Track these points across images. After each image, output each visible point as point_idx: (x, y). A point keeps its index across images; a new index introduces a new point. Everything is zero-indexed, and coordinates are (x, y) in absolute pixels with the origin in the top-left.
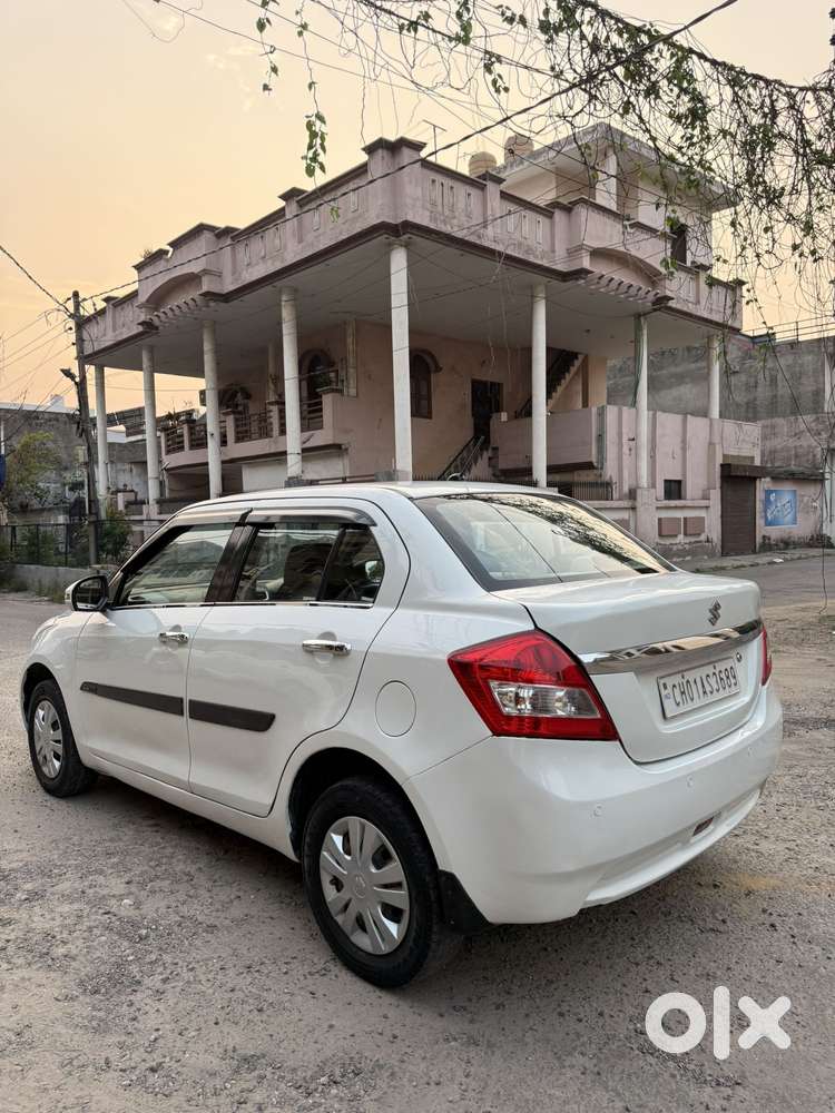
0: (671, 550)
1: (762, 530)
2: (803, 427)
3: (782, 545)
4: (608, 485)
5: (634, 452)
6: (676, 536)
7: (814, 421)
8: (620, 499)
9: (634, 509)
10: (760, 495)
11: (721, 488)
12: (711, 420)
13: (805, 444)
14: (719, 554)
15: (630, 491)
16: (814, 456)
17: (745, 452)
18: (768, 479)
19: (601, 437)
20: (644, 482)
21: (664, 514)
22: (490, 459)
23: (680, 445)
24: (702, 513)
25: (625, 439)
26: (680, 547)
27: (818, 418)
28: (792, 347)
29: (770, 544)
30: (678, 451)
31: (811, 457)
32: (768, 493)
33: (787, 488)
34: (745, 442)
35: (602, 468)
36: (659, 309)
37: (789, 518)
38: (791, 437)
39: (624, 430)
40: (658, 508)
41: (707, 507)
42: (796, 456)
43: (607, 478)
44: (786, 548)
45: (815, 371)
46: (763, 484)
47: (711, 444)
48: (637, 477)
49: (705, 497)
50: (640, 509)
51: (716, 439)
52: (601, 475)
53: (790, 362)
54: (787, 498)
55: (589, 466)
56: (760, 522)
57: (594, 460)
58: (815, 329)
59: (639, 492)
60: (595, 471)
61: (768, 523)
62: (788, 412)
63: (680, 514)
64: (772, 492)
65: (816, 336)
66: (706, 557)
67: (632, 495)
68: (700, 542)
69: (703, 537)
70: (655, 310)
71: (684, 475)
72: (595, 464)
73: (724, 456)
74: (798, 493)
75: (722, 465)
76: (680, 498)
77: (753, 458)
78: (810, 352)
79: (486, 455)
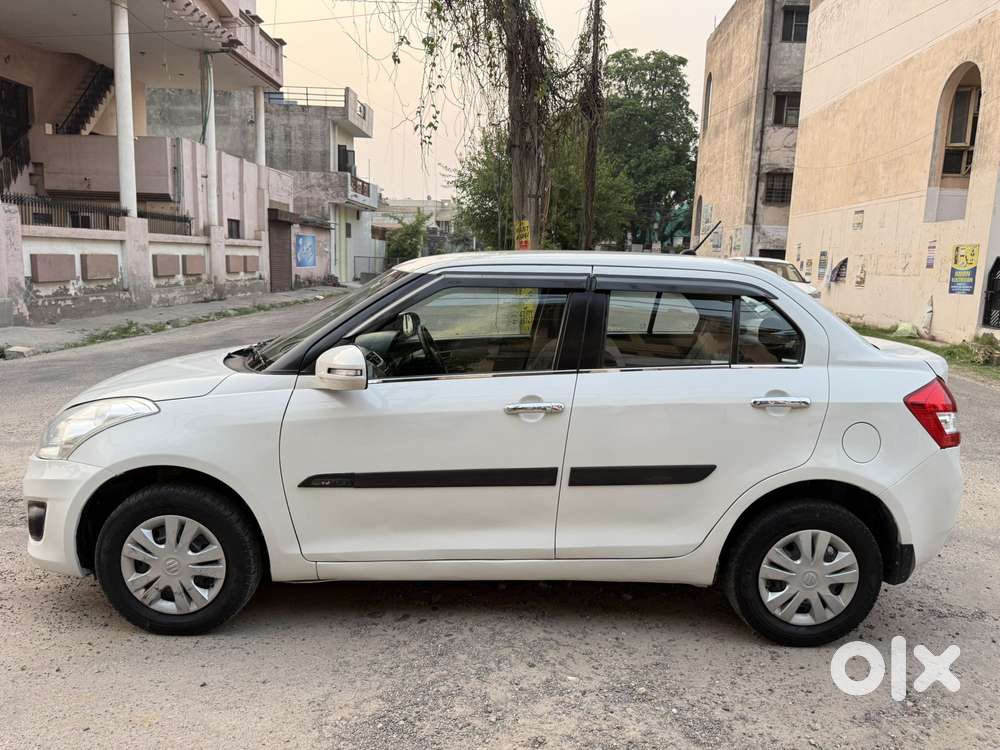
0: (237, 286)
1: (296, 270)
2: (314, 181)
3: (307, 283)
4: (185, 220)
5: (206, 187)
6: (238, 273)
7: (322, 178)
8: (196, 235)
9: (208, 245)
10: (293, 239)
11: (269, 230)
12: (259, 166)
13: (316, 197)
14: (269, 290)
15: (204, 227)
16: (323, 208)
17: (284, 200)
18: (298, 226)
19: (176, 170)
20: (215, 220)
21: (231, 252)
22: (31, 175)
23: (238, 187)
24: (255, 253)
25: (199, 175)
26: (242, 284)
27: (325, 176)
28: (303, 110)
29: (300, 283)
30: (237, 193)
31: (320, 208)
32: (298, 237)
33: (309, 233)
34: (283, 189)
35: (179, 202)
36: (227, 52)
37: (311, 260)
38: (303, 189)
39: (198, 166)
40: (227, 246)
41: (259, 247)
42: (309, 206)
43: (185, 213)
44: (309, 286)
45: (323, 134)
46: (295, 229)
47: (259, 188)
48: (208, 214)
49: (257, 238)
50: (214, 246)
51: (264, 185)
52: (178, 210)
53: (302, 122)
54: (309, 243)
55: (165, 198)
56: (294, 263)
57: (170, 193)
58: (324, 98)
59: (212, 229)
60: (172, 205)
61: (299, 264)
62: (301, 166)
63: (241, 253)
64: (301, 236)
65: (323, 104)
66: (260, 293)
67: (207, 231)
68: (255, 279)
69: (257, 275)
70: (222, 51)
71: (242, 215)
72: (172, 198)
73: (271, 202)
74: (316, 239)
75: (269, 210)
76: (238, 237)
77: (288, 205)
78: (318, 117)
79: (27, 170)
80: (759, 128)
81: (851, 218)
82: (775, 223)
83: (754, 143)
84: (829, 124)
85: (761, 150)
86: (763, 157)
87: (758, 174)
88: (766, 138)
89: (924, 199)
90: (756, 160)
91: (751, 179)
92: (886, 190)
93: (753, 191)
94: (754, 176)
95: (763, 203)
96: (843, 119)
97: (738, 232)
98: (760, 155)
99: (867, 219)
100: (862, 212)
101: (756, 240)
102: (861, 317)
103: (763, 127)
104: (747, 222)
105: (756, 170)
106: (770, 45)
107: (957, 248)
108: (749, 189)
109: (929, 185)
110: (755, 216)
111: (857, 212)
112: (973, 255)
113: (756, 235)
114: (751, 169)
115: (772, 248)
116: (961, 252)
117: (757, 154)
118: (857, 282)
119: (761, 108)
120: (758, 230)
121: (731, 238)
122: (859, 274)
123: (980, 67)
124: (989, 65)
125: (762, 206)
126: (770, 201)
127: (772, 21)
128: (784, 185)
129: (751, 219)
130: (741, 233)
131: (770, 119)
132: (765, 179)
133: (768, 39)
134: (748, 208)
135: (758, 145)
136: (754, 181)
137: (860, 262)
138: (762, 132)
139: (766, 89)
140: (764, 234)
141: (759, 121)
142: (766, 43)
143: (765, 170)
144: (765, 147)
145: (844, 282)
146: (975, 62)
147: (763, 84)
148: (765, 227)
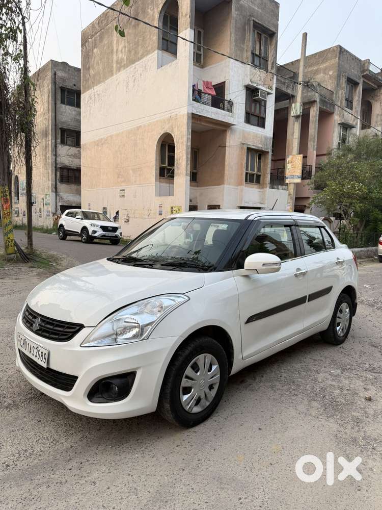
80: (54, 144)
81: (118, 193)
82: (66, 192)
83: (52, 151)
84: (100, 148)
85: (56, 155)
86: (57, 159)
87: (56, 167)
88: (58, 150)
89: (154, 187)
90: (54, 160)
91: (52, 169)
92: (135, 182)
93: (54, 176)
94: (54, 168)
95: (59, 182)
96: (108, 147)
97: (48, 196)
98: (56, 158)
99: (126, 193)
100: (124, 190)
101: (58, 201)
102: (129, 237)
103: (56, 144)
104: (52, 191)
105: (55, 165)
106: (55, 104)
107: (172, 208)
108: (52, 174)
109: (156, 181)
110: (56, 188)
111: (121, 190)
112: (179, 210)
113: (58, 198)
114: (52, 165)
115: (66, 205)
116: (174, 209)
117: (54, 157)
118: (125, 221)
119: (54, 135)
120: (58, 196)
121: (43, 199)
122: (126, 217)
123: (173, 135)
124: (177, 136)
125: (59, 184)
126: (62, 181)
127: (55, 93)
128: (68, 174)
129: (54, 190)
130: (49, 197)
131: (59, 141)
132: (59, 170)
133: (54, 100)
134: (52, 185)
135: (54, 153)
136: (54, 171)
137: (126, 212)
138: (56, 146)
139: (56, 125)
140: (62, 198)
141: (54, 141)
142: (54, 103)
143: (58, 166)
144: (58, 155)
145: (118, 221)
146: (171, 133)
147: (54, 123)
148: (61, 194)
